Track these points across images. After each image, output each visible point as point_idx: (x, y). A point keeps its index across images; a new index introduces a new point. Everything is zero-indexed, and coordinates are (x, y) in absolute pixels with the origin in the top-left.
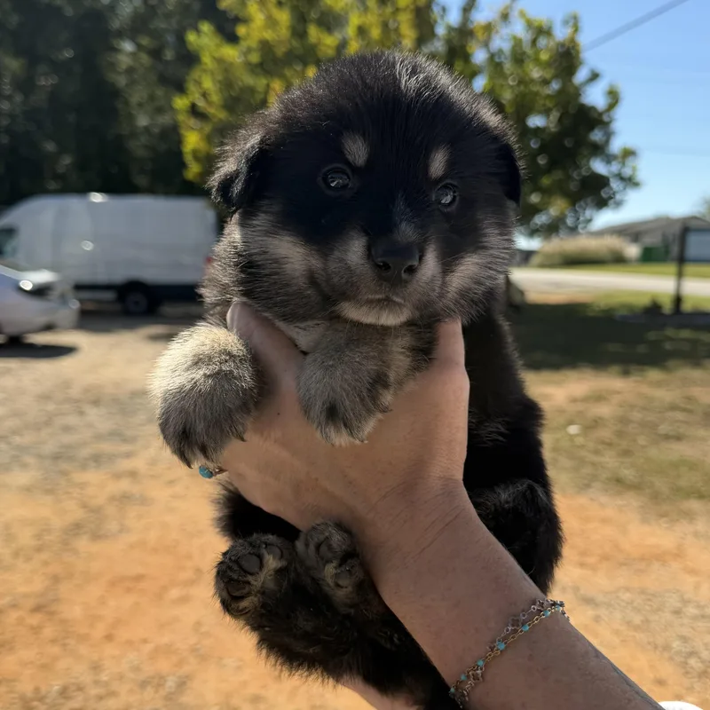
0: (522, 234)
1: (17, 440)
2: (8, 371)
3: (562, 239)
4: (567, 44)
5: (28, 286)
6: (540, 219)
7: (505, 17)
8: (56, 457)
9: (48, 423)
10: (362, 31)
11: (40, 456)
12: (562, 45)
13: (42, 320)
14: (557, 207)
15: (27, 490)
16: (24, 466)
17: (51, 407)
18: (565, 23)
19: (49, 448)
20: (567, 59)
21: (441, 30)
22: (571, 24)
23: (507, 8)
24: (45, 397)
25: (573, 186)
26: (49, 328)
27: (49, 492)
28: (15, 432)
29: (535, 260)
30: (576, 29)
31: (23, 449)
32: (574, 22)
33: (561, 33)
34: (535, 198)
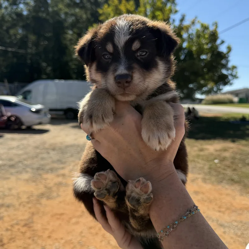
0: (198, 93)
1: (26, 162)
2: (25, 138)
3: (212, 95)
4: (214, 32)
5: (34, 110)
6: (205, 89)
7: (193, 23)
8: (38, 169)
9: (36, 157)
11: (33, 169)
12: (212, 32)
13: (38, 121)
14: (210, 85)
15: (27, 180)
16: (27, 172)
17: (38, 151)
18: (213, 25)
19: (36, 166)
20: (214, 36)
22: (215, 25)
23: (194, 20)
24: (37, 147)
25: (216, 78)
26: (40, 124)
27: (34, 181)
28: (25, 160)
29: (203, 102)
30: (217, 27)
31: (27, 166)
32: (216, 24)
33: (212, 28)
34: (202, 82)
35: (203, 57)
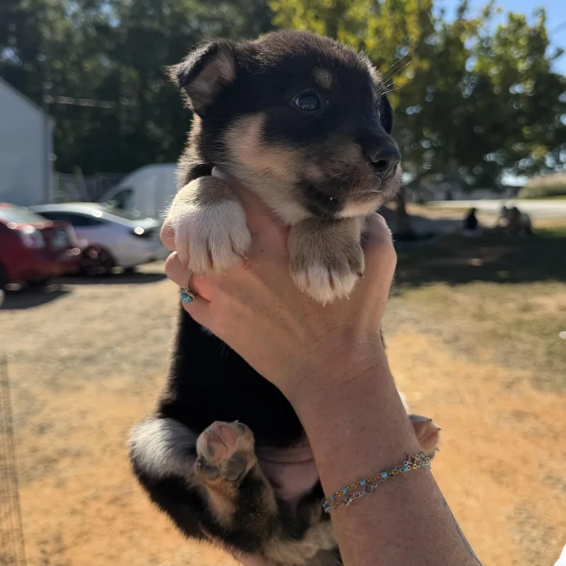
0: (510, 173)
1: (120, 350)
2: (120, 295)
3: (543, 177)
4: (537, 30)
5: (139, 231)
6: (523, 163)
7: (487, 14)
8: (147, 364)
9: (143, 336)
10: (378, 32)
11: (134, 364)
12: (534, 31)
13: (147, 255)
14: (537, 152)
15: (121, 392)
16: (121, 372)
17: (148, 322)
18: (535, 14)
19: (142, 357)
20: (538, 42)
21: (438, 28)
22: (540, 15)
23: (488, 8)
24: (145, 315)
25: (550, 136)
26: (152, 260)
27: (137, 394)
28: (119, 343)
29: (522, 193)
30: (544, 19)
31: (123, 358)
32: (542, 13)
33: (532, 23)
34: (518, 147)
35: (517, 89)
